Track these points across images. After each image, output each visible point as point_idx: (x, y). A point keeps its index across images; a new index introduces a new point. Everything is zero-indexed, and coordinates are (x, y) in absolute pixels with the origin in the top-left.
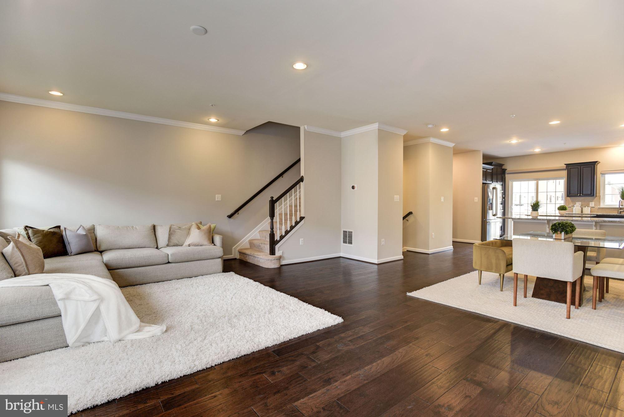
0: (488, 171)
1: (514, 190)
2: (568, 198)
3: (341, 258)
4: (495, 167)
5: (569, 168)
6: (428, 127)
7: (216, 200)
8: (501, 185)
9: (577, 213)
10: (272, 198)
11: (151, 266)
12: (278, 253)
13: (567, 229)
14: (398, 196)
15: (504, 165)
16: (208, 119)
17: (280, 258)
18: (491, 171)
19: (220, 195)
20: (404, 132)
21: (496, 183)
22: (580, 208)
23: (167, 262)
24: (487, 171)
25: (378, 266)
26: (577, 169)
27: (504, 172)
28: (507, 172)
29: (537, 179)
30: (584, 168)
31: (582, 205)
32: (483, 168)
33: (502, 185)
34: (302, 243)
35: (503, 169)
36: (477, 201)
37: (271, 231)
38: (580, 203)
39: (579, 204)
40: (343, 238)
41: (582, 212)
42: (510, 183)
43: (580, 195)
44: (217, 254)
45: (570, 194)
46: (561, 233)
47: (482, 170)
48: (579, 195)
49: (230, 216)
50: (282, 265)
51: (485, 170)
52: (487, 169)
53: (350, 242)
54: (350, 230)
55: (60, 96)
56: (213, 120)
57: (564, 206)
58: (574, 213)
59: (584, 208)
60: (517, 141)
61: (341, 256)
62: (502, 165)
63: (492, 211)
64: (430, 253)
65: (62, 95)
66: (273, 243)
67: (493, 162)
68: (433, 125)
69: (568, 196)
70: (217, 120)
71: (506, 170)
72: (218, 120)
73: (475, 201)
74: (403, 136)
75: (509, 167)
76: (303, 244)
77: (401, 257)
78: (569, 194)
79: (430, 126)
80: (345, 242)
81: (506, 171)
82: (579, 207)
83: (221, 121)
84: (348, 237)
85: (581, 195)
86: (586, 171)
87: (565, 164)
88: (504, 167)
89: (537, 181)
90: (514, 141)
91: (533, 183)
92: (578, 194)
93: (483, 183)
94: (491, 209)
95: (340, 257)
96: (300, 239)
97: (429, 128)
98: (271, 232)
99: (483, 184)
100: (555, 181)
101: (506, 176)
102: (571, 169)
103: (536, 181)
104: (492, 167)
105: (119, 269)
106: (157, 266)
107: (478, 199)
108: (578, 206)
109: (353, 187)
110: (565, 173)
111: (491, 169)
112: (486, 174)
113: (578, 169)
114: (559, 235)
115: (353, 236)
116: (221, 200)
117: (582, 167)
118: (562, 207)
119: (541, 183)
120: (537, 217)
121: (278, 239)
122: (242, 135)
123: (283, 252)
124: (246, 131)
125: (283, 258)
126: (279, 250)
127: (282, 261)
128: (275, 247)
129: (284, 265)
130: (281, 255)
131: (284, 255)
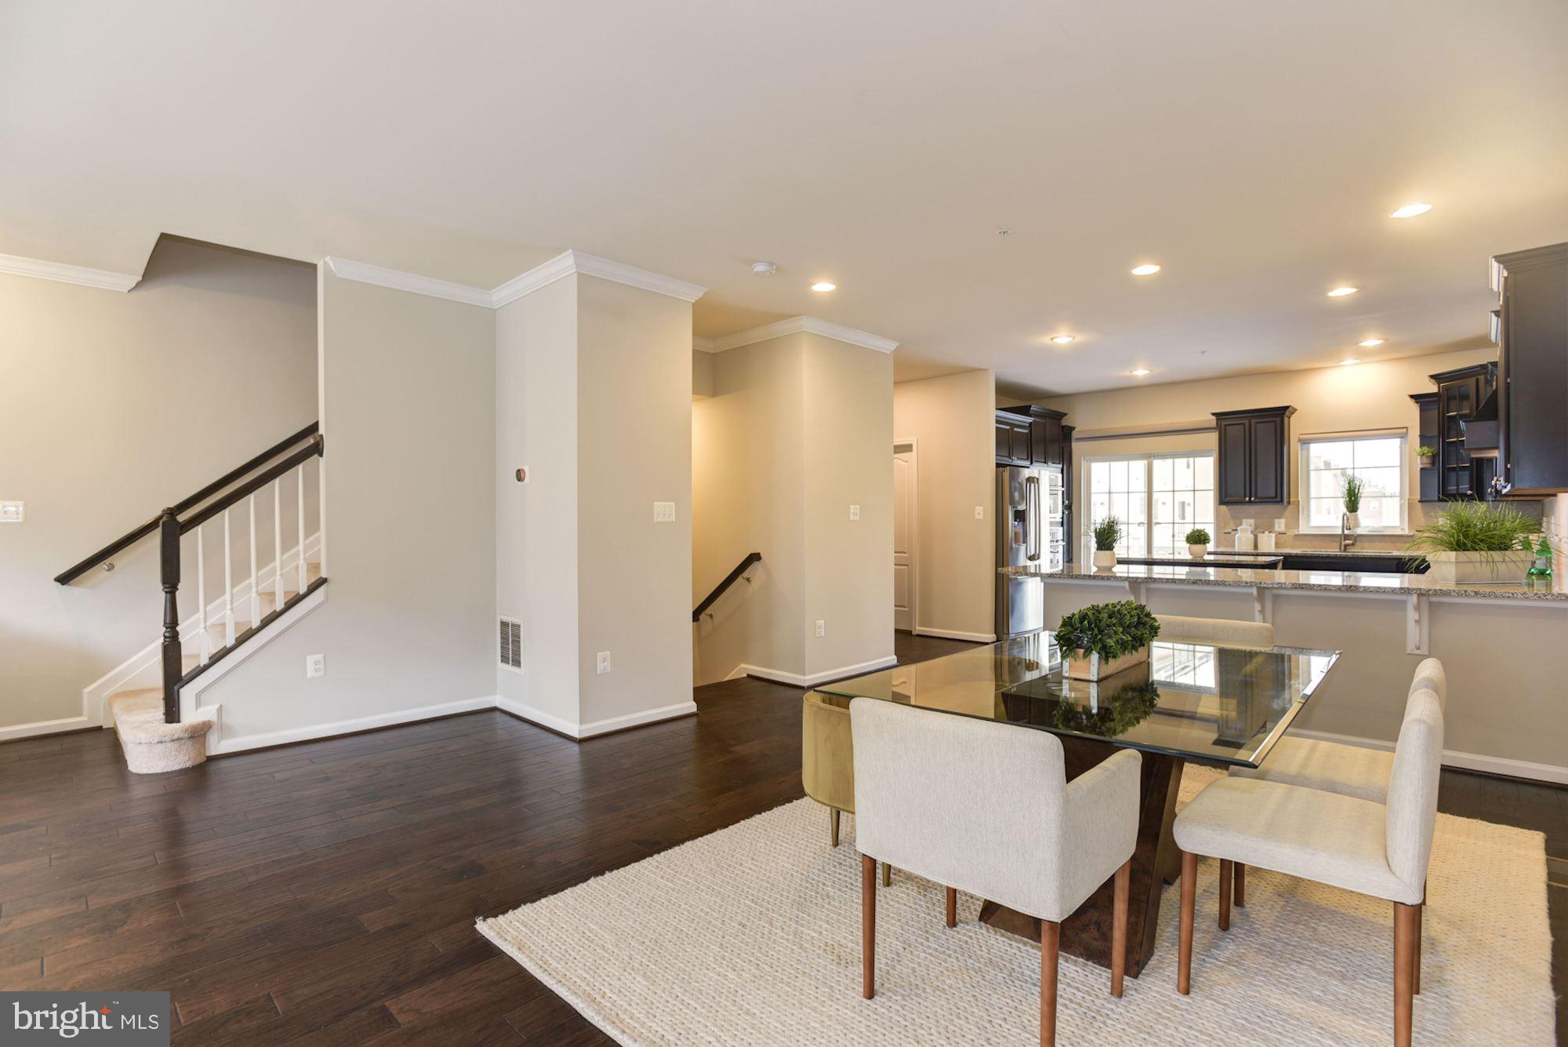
0: (1016, 429)
1: (1095, 487)
2: (1223, 508)
3: (498, 714)
4: (1038, 420)
5: (1224, 423)
6: (755, 270)
8: (1060, 470)
9: (1244, 549)
10: (171, 513)
12: (191, 714)
13: (1108, 640)
14: (673, 504)
15: (1065, 414)
17: (199, 733)
18: (1026, 431)
20: (693, 294)
21: (1043, 464)
22: (1252, 536)
24: (1012, 429)
25: (580, 748)
26: (1242, 426)
27: (1066, 434)
28: (1075, 434)
29: (1150, 456)
30: (1258, 425)
31: (1256, 527)
32: (998, 422)
33: (1062, 472)
34: (316, 670)
35: (1063, 427)
36: (981, 517)
37: (167, 635)
38: (1252, 521)
39: (1250, 525)
40: (502, 647)
41: (1256, 546)
42: (1084, 464)
43: (1250, 501)
45: (1226, 497)
46: (1088, 652)
47: (993, 425)
48: (1247, 499)
49: (64, 579)
50: (211, 759)
51: (1008, 427)
52: (1013, 425)
53: (517, 663)
54: (516, 621)
57: (1202, 533)
58: (1237, 550)
59: (1260, 535)
60: (1070, 339)
61: (498, 706)
62: (1061, 415)
63: (1025, 545)
64: (806, 684)
66: (174, 678)
67: (1030, 406)
68: (771, 264)
69: (1220, 504)
71: (1074, 428)
73: (977, 517)
74: (693, 304)
75: (1081, 421)
76: (321, 673)
77: (690, 706)
78: (1223, 496)
79: (760, 268)
80: (505, 659)
81: (1073, 432)
82: (1249, 532)
84: (510, 640)
85: (1253, 499)
86: (1264, 431)
87: (1213, 414)
88: (1065, 422)
89: (1150, 460)
90: (1063, 338)
91: (1139, 467)
92: (1245, 497)
93: (998, 465)
94: (1022, 540)
95: (494, 709)
96: (308, 658)
97: (757, 274)
98: (165, 637)
99: (997, 467)
100: (1191, 460)
101: (1075, 445)
102: (1228, 427)
103: (1146, 462)
104: (1029, 420)
107: (984, 512)
108: (1246, 530)
109: (520, 475)
110: (1212, 439)
111: (1028, 425)
112: (1007, 441)
113: (1245, 427)
114: (1081, 663)
115: (522, 640)
117: (1253, 421)
118: (1197, 534)
119: (1157, 464)
120: (1110, 569)
121: (204, 661)
122: (129, 291)
123: (221, 706)
124: (140, 278)
125: (211, 730)
126: (198, 704)
127: (219, 742)
128: (181, 690)
129: (223, 758)
130: (209, 721)
131: (230, 719)
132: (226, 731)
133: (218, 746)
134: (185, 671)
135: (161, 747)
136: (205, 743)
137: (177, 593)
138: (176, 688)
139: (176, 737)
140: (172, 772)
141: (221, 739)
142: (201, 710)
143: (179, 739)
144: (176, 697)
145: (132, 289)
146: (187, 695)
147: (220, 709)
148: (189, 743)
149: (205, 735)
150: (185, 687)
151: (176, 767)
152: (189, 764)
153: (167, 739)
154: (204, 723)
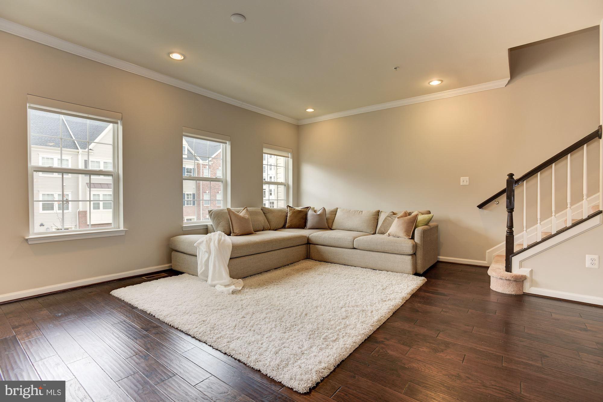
7: (461, 184)
10: (511, 175)
11: (341, 248)
12: (517, 270)
16: (429, 83)
17: (520, 280)
19: (468, 177)
23: (352, 247)
34: (592, 264)
37: (508, 231)
44: (404, 250)
49: (481, 206)
50: (525, 294)
55: (312, 112)
56: (435, 83)
65: (313, 110)
66: (510, 252)
70: (440, 82)
72: (442, 81)
76: (596, 267)
83: (446, 81)
96: (587, 255)
105: (318, 245)
106: (345, 249)
116: (468, 184)
121: (525, 246)
122: (506, 86)
123: (532, 270)
124: (510, 78)
125: (526, 280)
126: (521, 266)
127: (530, 288)
128: (513, 258)
129: (531, 296)
130: (525, 275)
131: (536, 278)
132: (534, 284)
133: (529, 289)
134: (516, 249)
135: (501, 281)
136: (523, 285)
137: (513, 213)
138: (510, 256)
139: (507, 278)
140: (505, 294)
141: (532, 286)
142: (521, 269)
143: (509, 280)
144: (510, 261)
145: (507, 85)
146: (515, 260)
147: (531, 271)
148: (514, 283)
149: (523, 281)
150: (515, 257)
151: (507, 293)
152: (513, 293)
153: (503, 278)
154: (522, 276)
